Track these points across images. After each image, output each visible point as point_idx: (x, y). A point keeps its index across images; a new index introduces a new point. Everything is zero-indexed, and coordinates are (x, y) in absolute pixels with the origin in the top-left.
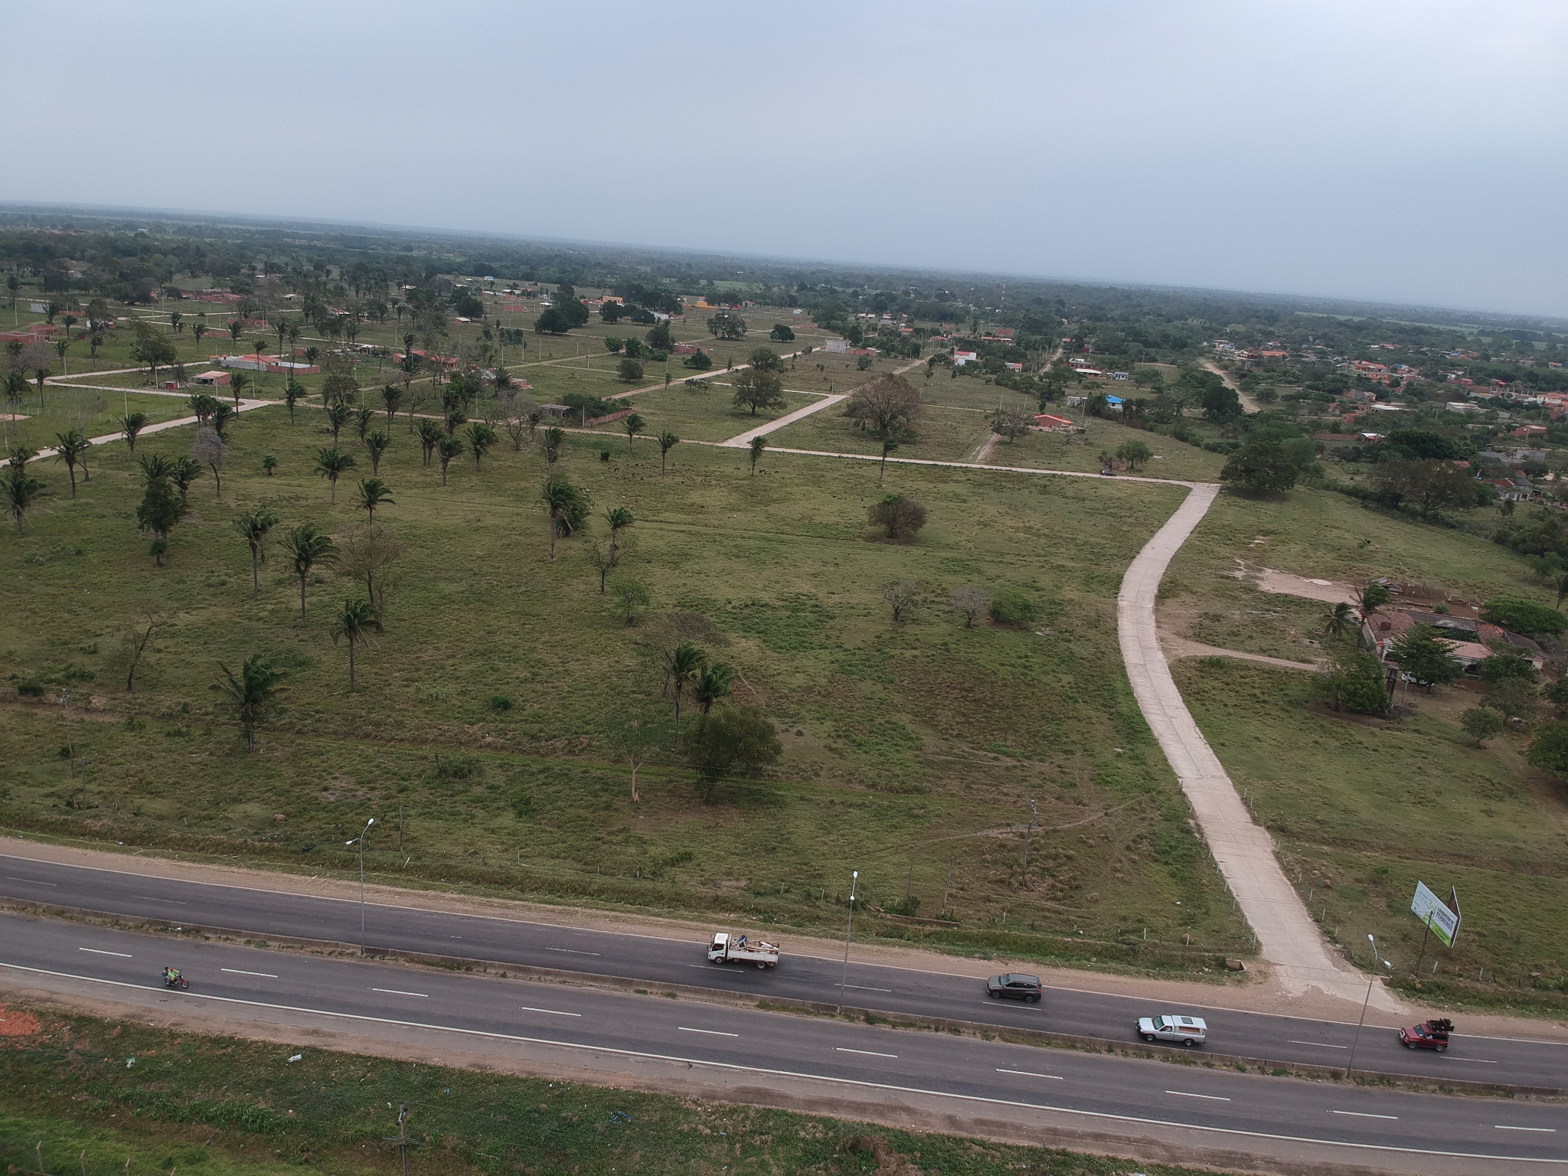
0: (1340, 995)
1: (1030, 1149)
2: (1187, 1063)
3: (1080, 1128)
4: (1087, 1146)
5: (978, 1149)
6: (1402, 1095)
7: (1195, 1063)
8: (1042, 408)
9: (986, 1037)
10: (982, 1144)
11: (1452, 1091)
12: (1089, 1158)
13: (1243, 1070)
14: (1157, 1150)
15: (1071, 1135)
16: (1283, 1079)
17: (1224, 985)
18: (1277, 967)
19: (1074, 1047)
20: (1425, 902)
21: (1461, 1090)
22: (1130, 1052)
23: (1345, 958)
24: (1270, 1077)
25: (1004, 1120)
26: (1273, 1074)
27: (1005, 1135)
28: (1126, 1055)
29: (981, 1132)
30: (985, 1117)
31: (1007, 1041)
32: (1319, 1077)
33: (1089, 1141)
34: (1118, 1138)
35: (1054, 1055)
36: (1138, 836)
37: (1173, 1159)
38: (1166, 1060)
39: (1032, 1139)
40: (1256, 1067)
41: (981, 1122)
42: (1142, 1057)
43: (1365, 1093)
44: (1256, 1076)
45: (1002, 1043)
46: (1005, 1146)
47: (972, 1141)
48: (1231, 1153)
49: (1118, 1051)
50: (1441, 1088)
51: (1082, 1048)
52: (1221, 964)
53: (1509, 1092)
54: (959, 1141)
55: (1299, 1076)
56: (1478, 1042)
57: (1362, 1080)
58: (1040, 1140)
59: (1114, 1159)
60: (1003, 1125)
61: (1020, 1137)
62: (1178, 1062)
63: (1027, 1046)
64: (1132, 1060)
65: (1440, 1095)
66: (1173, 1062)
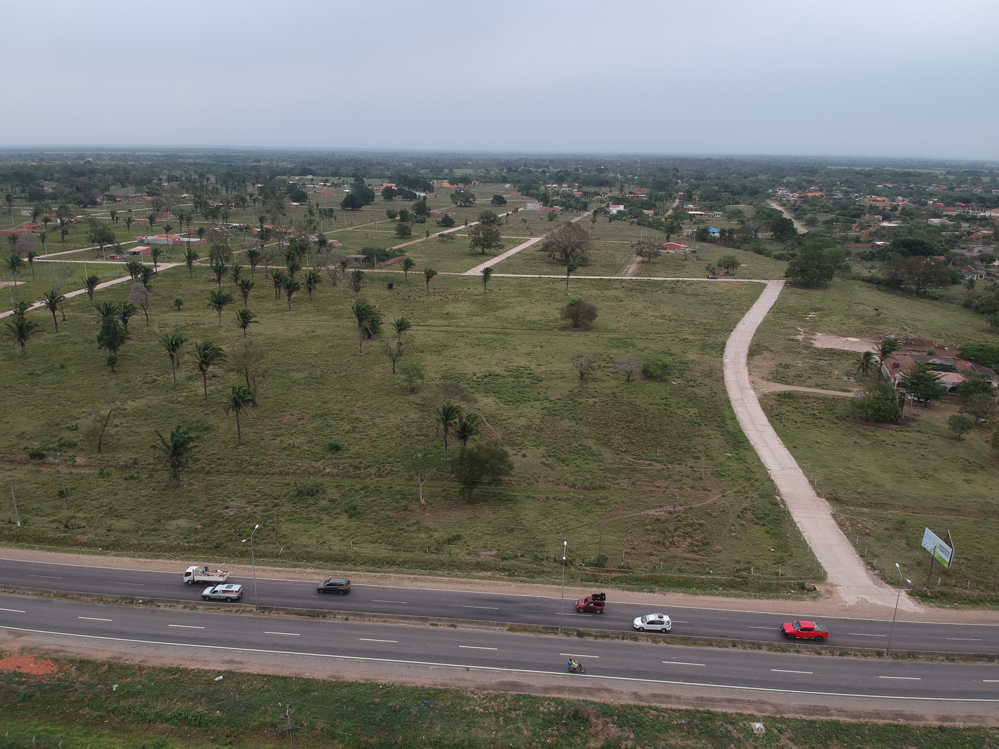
0: (879, 603)
1: (687, 711)
2: (784, 651)
3: (718, 696)
4: (723, 707)
5: (653, 712)
6: (923, 664)
7: (789, 651)
8: (668, 238)
9: (655, 642)
10: (656, 709)
11: (955, 660)
12: (725, 715)
13: (820, 654)
14: (768, 707)
15: (712, 700)
16: (846, 658)
17: (804, 600)
18: (838, 587)
19: (711, 645)
20: (931, 541)
21: (961, 659)
22: (747, 646)
23: (881, 579)
24: (837, 657)
25: (669, 693)
26: (839, 655)
27: (670, 702)
28: (745, 648)
29: (655, 701)
30: (657, 692)
31: (667, 643)
32: (868, 655)
33: (725, 704)
34: (742, 701)
35: (699, 650)
36: (744, 509)
37: (779, 712)
38: (770, 650)
39: (688, 704)
40: (828, 651)
41: (654, 696)
42: (755, 649)
43: (899, 664)
44: (829, 657)
45: (665, 645)
46: (671, 710)
47: (650, 708)
48: (815, 706)
49: (739, 646)
50: (947, 658)
51: (716, 645)
52: (802, 587)
53: (991, 659)
54: (641, 708)
55: (855, 655)
56: (970, 628)
57: (896, 656)
58: (693, 705)
59: (741, 715)
60: (669, 697)
61: (680, 703)
62: (778, 651)
63: (681, 646)
64: (749, 651)
65: (947, 663)
66: (775, 651)
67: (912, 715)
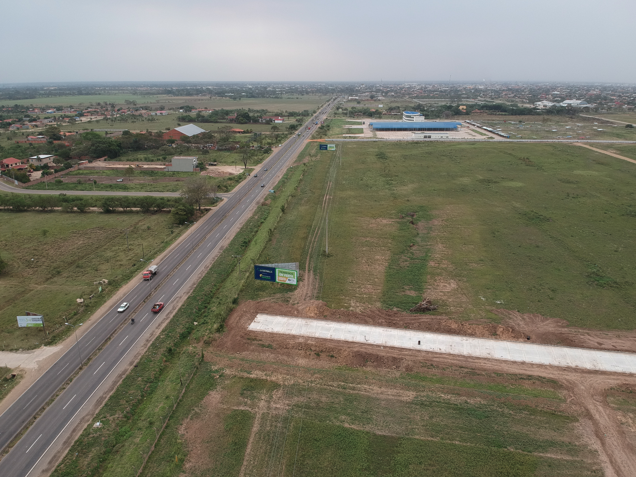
0: (44, 357)
1: (70, 450)
2: (53, 400)
3: (68, 435)
5: (62, 466)
12: (81, 435)
14: (87, 418)
15: (69, 438)
18: (21, 366)
20: (24, 321)
24: (71, 383)
25: (53, 455)
27: (59, 457)
29: (55, 463)
31: (12, 447)
32: (78, 372)
33: (74, 434)
34: (77, 426)
35: (28, 435)
37: (93, 415)
38: (48, 405)
39: (65, 449)
40: (66, 385)
41: (50, 463)
42: (43, 411)
43: (90, 365)
44: (69, 386)
46: (65, 457)
47: (58, 466)
48: (98, 400)
50: (99, 350)
51: (29, 426)
52: (6, 380)
53: (109, 338)
54: (56, 471)
55: (75, 377)
56: (85, 337)
57: (86, 364)
58: (67, 447)
59: (85, 429)
61: (63, 452)
67: (123, 372)
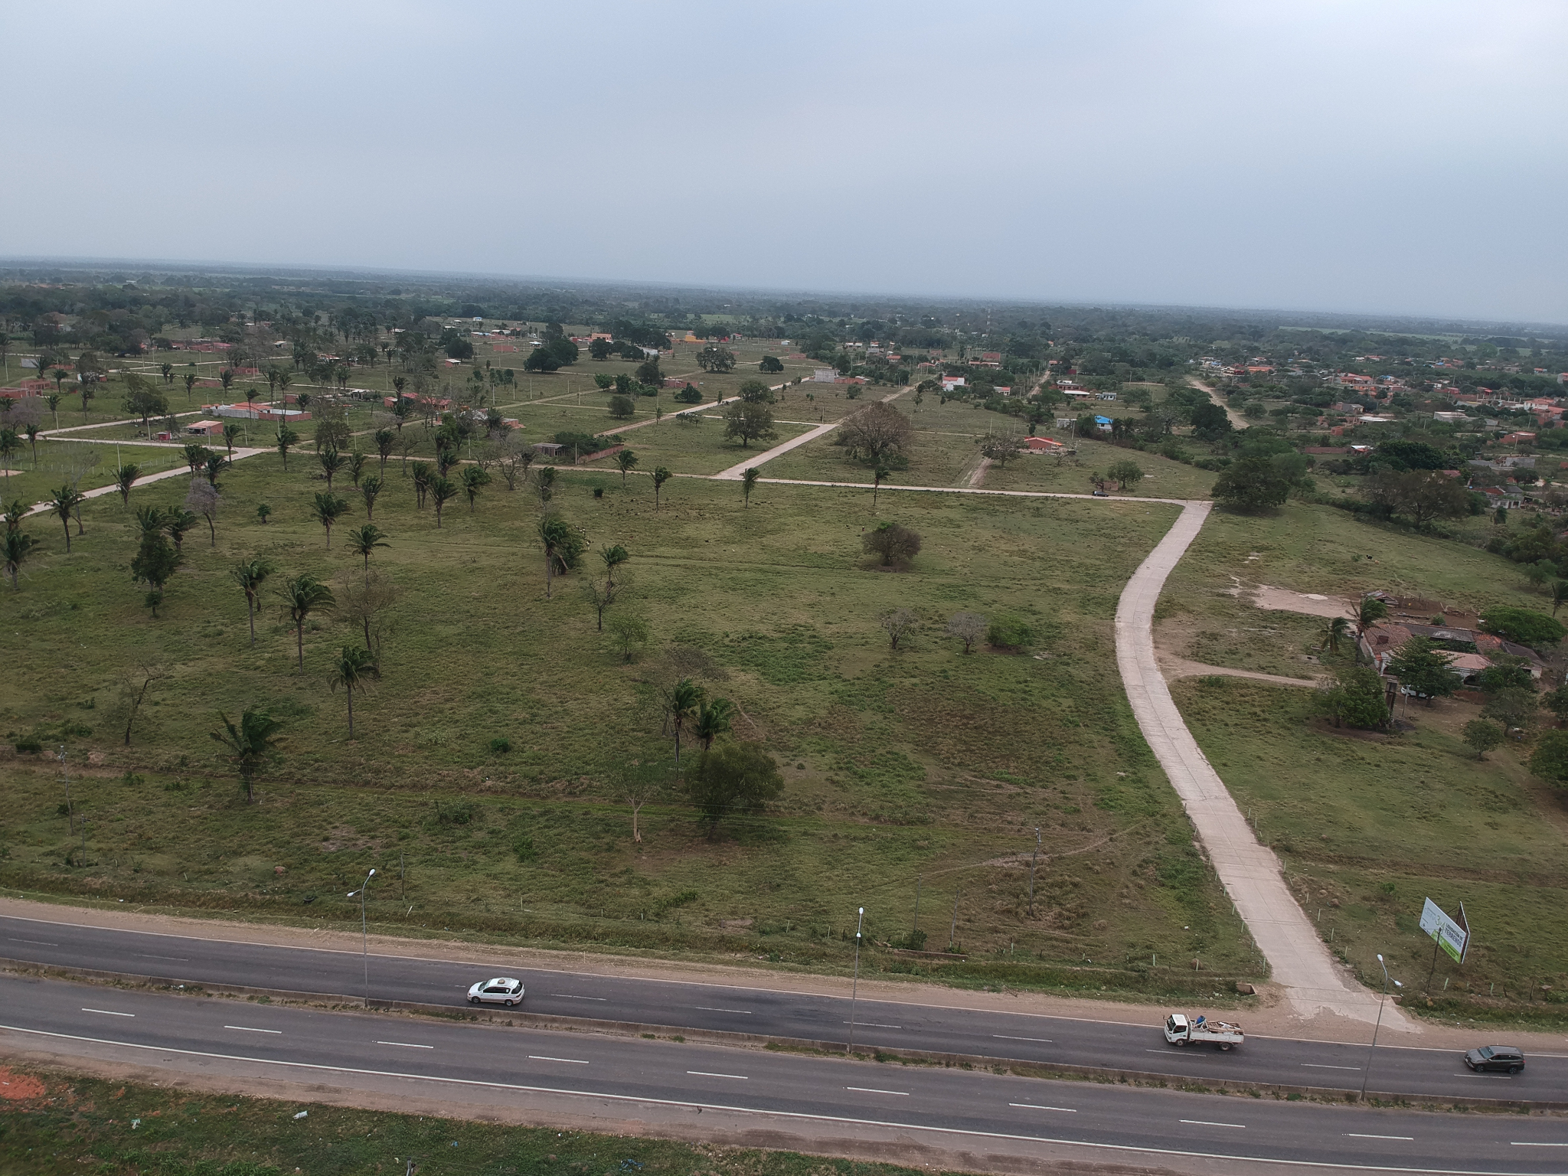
0: (1352, 1016)
2: (1200, 1091)
3: (1095, 1161)
6: (1418, 1116)
7: (1208, 1090)
9: (998, 1071)
11: (1467, 1109)
13: (1257, 1096)
15: (1086, 1167)
16: (1298, 1103)
17: (1235, 1009)
18: (1288, 990)
19: (1086, 1078)
20: (1434, 919)
21: (1478, 1109)
22: (1144, 1081)
23: (1356, 978)
25: (1018, 1155)
26: (1288, 1099)
27: (1020, 1170)
28: (1139, 1085)
29: (996, 1167)
30: (999, 1153)
31: (1018, 1074)
32: (1333, 1100)
33: (1105, 1174)
34: (1134, 1170)
35: (1067, 1087)
38: (1179, 1088)
39: (1047, 1173)
40: (1270, 1092)
41: (995, 1158)
42: (1156, 1086)
43: (1380, 1114)
44: (1271, 1101)
45: (1014, 1076)
49: (1131, 1081)
50: (1456, 1107)
51: (1095, 1079)
52: (1232, 989)
53: (1524, 1109)
55: (1313, 1100)
57: (1377, 1101)
58: (1055, 1174)
60: (1017, 1161)
61: (1035, 1172)
62: (1192, 1090)
63: (1039, 1079)
64: (1145, 1089)
65: (1455, 1114)
66: (1187, 1090)
